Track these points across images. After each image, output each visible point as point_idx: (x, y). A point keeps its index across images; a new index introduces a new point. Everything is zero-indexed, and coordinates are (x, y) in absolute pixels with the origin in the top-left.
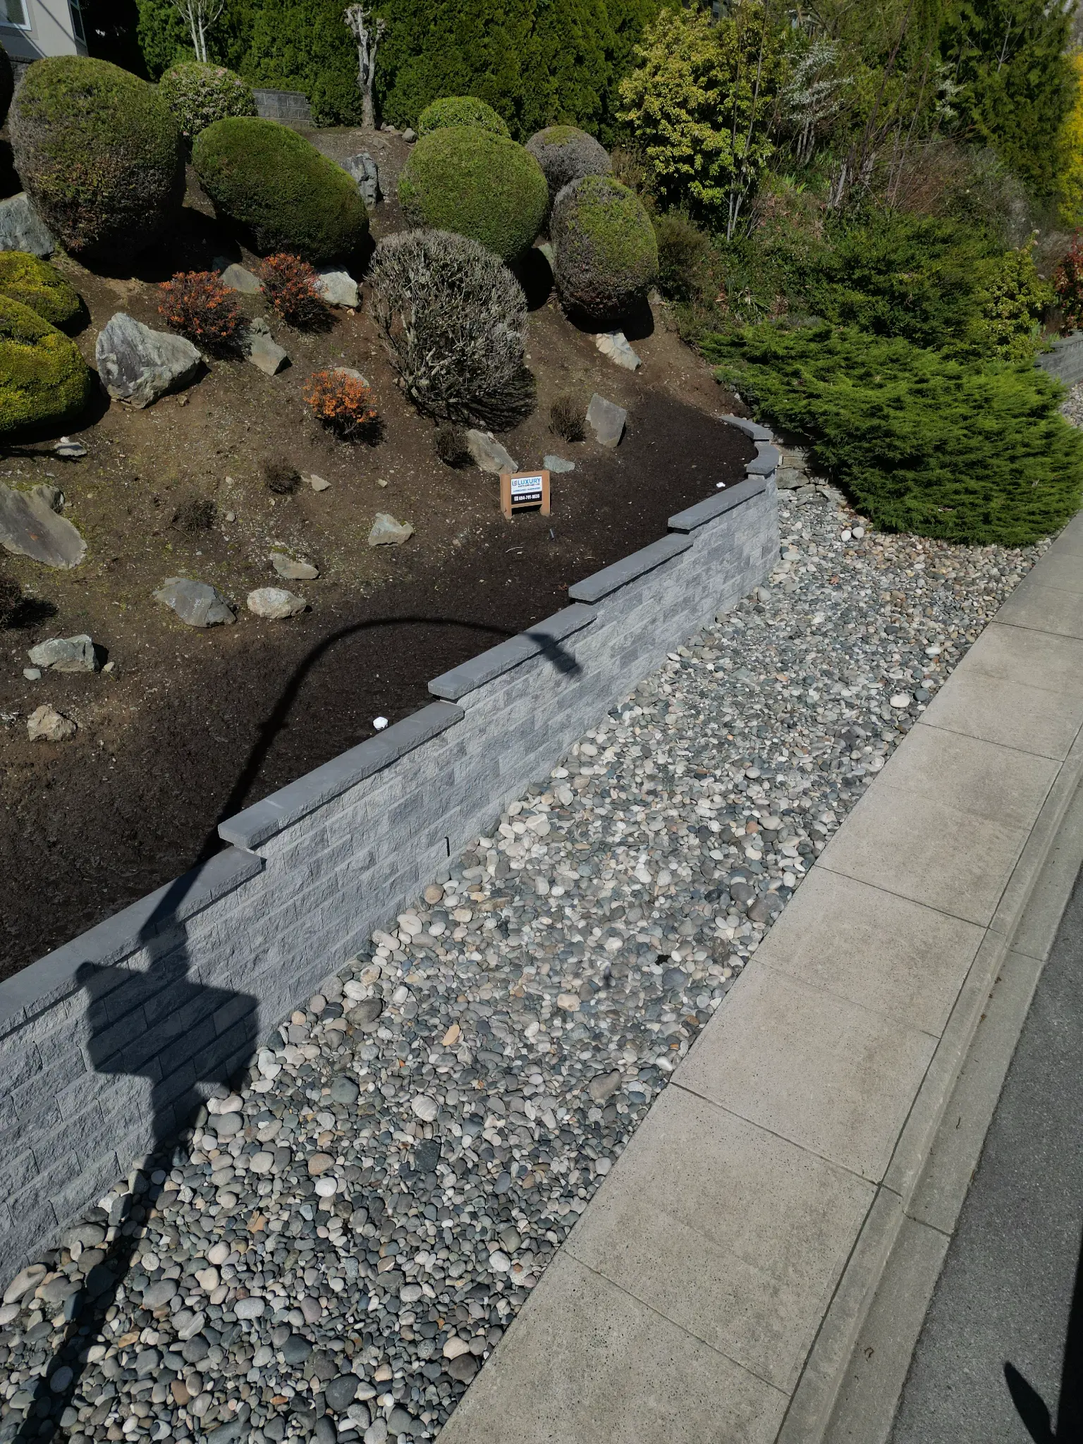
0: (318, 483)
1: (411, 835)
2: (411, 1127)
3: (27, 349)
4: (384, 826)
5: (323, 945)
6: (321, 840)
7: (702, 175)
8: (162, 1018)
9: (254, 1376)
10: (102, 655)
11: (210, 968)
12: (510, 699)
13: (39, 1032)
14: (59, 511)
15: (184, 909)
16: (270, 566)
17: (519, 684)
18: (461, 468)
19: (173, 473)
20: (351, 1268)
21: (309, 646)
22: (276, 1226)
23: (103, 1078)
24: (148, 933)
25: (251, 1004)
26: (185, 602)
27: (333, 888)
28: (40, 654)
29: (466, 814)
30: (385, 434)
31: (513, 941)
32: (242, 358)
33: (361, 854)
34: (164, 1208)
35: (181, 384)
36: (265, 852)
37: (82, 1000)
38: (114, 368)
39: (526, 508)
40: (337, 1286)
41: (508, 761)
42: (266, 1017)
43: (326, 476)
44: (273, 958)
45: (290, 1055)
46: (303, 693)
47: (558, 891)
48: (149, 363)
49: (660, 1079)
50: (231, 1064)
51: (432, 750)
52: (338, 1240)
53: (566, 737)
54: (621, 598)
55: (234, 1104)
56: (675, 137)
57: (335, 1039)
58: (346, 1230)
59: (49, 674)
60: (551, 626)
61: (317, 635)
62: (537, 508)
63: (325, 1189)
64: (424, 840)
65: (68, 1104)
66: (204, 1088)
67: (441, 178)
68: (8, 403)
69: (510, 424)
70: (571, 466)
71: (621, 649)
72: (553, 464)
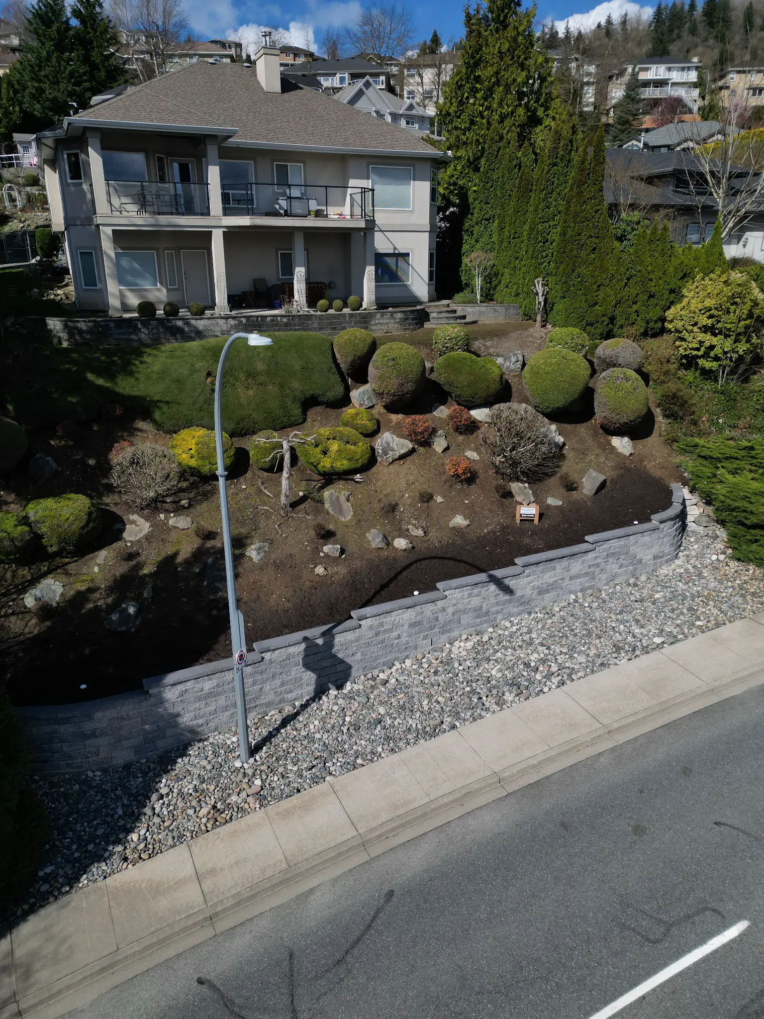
0: (439, 499)
1: (416, 633)
2: (376, 713)
3: (353, 447)
4: (406, 627)
5: (376, 658)
6: (381, 624)
7: (706, 356)
8: (322, 659)
9: (313, 749)
10: (343, 551)
11: (338, 651)
12: (470, 596)
13: (291, 650)
14: (348, 501)
15: (335, 631)
16: (408, 530)
17: (476, 591)
18: (505, 498)
19: (389, 490)
20: (345, 737)
21: (408, 562)
22: (332, 722)
23: (303, 669)
24: (324, 634)
25: (350, 667)
26: (373, 539)
27: (383, 641)
28: (326, 549)
29: (443, 633)
30: (477, 482)
31: (436, 678)
32: (430, 446)
33: (395, 634)
34: (309, 709)
35: (402, 457)
36: (363, 623)
37: (303, 646)
38: (380, 451)
39: (528, 520)
40: (340, 739)
41: (465, 619)
42: (354, 672)
43: (444, 497)
44: (358, 656)
45: (356, 687)
46: (400, 577)
47: (461, 668)
48: (393, 450)
49: (454, 727)
50: (339, 682)
51: (431, 607)
52: (345, 731)
53: (499, 617)
54: (541, 567)
55: (336, 692)
56: (690, 339)
57: (369, 686)
58: (348, 729)
59: (327, 556)
60: (498, 573)
61: (413, 558)
62: (533, 520)
63: (348, 719)
64: (421, 637)
65: (293, 673)
66: (331, 686)
67: (537, 373)
68: (343, 464)
69: (540, 480)
70: (561, 503)
71: (539, 587)
72: (551, 501)
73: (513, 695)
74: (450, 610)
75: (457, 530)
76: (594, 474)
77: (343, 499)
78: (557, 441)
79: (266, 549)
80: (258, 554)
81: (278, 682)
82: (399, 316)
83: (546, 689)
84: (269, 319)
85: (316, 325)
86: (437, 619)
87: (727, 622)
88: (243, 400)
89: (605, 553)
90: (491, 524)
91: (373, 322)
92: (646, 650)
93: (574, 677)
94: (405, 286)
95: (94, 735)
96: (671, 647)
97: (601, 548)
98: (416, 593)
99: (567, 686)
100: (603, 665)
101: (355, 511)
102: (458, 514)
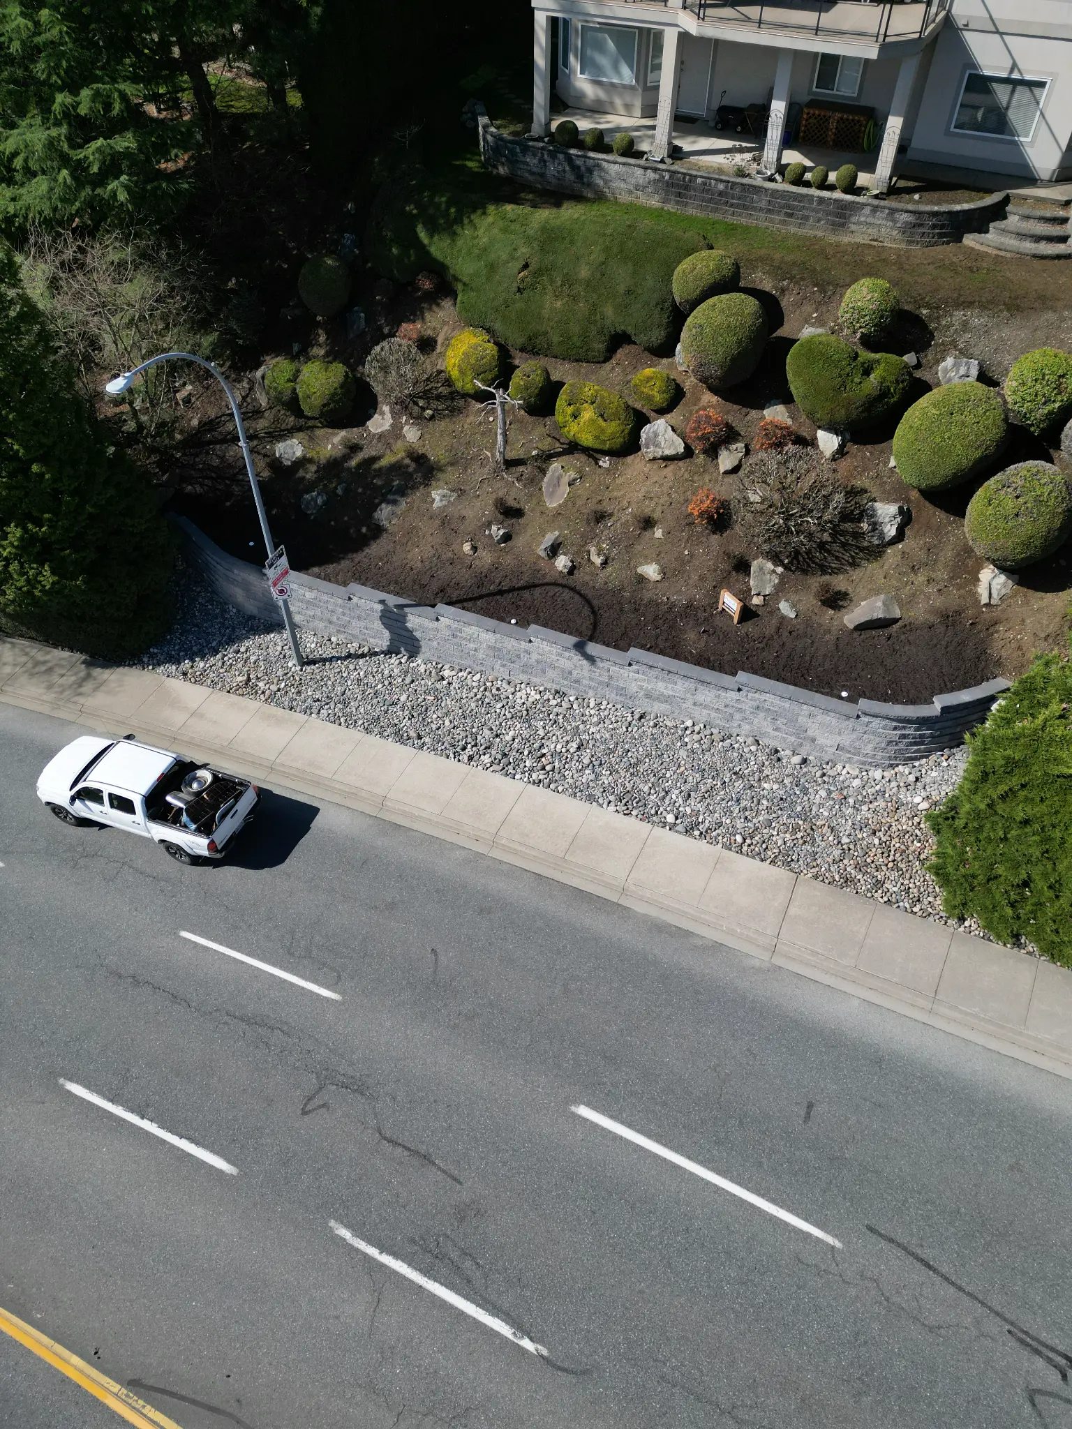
0: (659, 533)
1: (494, 657)
2: (398, 697)
4: (484, 646)
5: (451, 655)
6: (460, 631)
8: (398, 627)
9: (336, 689)
10: (506, 539)
11: (412, 628)
12: (560, 655)
13: (370, 604)
14: (570, 485)
15: (409, 610)
16: (589, 551)
17: (567, 654)
18: (734, 570)
19: (619, 495)
20: (360, 697)
23: (382, 626)
24: (398, 606)
25: (420, 646)
26: (545, 542)
27: (460, 645)
29: (523, 672)
30: (727, 532)
32: (715, 457)
33: (472, 646)
35: (665, 459)
36: (443, 618)
37: (381, 605)
38: (645, 441)
39: (728, 612)
40: (356, 696)
41: (550, 673)
42: (423, 652)
43: (665, 533)
44: (435, 644)
45: (421, 666)
49: (421, 748)
50: (411, 654)
51: (513, 642)
53: (591, 692)
54: (655, 672)
55: (404, 660)
57: (428, 672)
59: (490, 535)
60: (593, 647)
61: (554, 580)
62: (732, 616)
65: (373, 623)
66: (402, 652)
68: (587, 439)
69: (805, 572)
70: (793, 615)
71: (648, 690)
72: (785, 608)
73: (490, 760)
74: (535, 656)
75: (641, 579)
76: (879, 603)
77: (565, 480)
78: (886, 530)
79: (452, 499)
81: (362, 624)
82: (905, 217)
83: (518, 777)
84: (699, 180)
85: (763, 205)
86: (518, 656)
87: (768, 861)
88: (546, 313)
89: (755, 704)
90: (680, 594)
91: (854, 219)
92: (646, 817)
93: (552, 785)
94: (1015, 144)
95: (233, 583)
96: (671, 832)
97: (750, 694)
98: (513, 621)
99: (535, 787)
100: (591, 798)
101: (566, 501)
102: (658, 562)
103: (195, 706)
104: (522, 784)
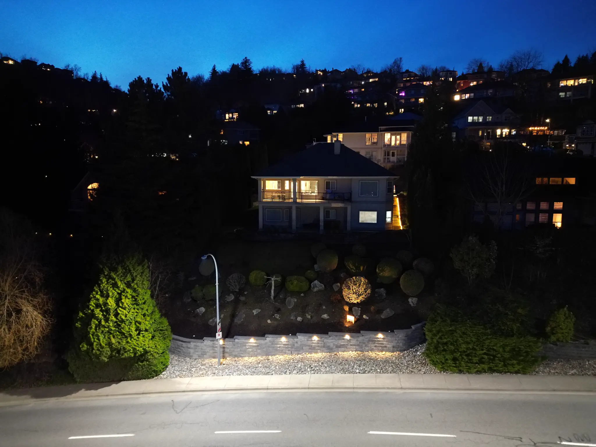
0: (324, 307)
1: (286, 348)
4: (282, 345)
5: (271, 352)
6: (273, 341)
10: (280, 317)
12: (307, 340)
14: (294, 302)
16: (306, 315)
17: (310, 339)
28: (275, 315)
29: (296, 350)
33: (279, 346)
35: (321, 290)
36: (267, 339)
41: (305, 348)
43: (326, 307)
48: (317, 287)
49: (272, 374)
51: (292, 340)
53: (319, 351)
54: (338, 337)
60: (320, 335)
68: (296, 290)
70: (368, 318)
71: (336, 345)
72: (365, 317)
73: (296, 372)
74: (299, 343)
76: (388, 310)
77: (292, 301)
78: (382, 294)
79: (259, 311)
80: (256, 312)
81: (239, 350)
86: (294, 345)
87: (389, 373)
89: (367, 340)
90: (336, 320)
93: (319, 373)
95: (189, 348)
96: (359, 374)
97: (366, 337)
98: (290, 335)
99: (314, 374)
100: (332, 373)
101: (294, 306)
102: (327, 314)
103: (188, 382)
104: (310, 375)
